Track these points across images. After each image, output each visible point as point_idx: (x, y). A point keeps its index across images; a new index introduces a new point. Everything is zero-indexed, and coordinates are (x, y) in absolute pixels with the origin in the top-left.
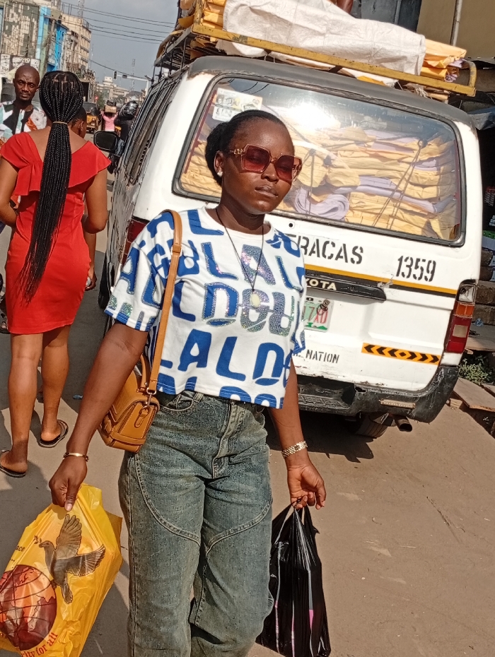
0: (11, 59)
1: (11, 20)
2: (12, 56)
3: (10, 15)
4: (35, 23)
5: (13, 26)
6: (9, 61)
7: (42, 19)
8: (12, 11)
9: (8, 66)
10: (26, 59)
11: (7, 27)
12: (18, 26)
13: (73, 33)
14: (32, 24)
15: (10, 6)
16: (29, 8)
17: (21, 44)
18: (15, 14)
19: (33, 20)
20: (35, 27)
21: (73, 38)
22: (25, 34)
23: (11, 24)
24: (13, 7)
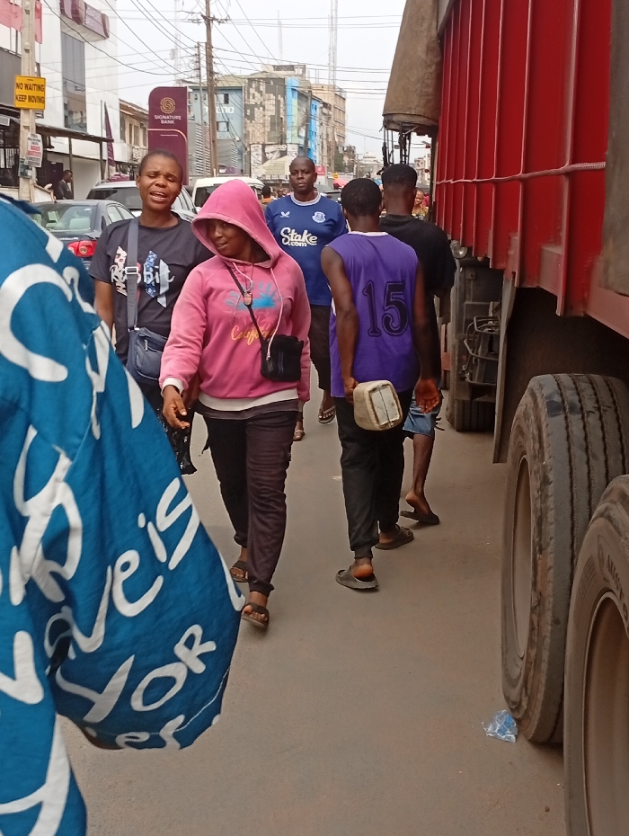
0: (263, 150)
1: (252, 102)
2: (264, 146)
3: (251, 97)
4: (282, 100)
5: (256, 109)
6: (260, 152)
7: (289, 93)
8: (252, 91)
9: (260, 158)
10: (280, 146)
11: (248, 111)
12: (261, 108)
13: (325, 105)
14: (278, 102)
15: (250, 86)
16: (272, 83)
17: (268, 129)
18: (257, 95)
19: (279, 97)
20: (282, 106)
21: (325, 110)
22: (271, 116)
23: (252, 107)
24: (254, 86)
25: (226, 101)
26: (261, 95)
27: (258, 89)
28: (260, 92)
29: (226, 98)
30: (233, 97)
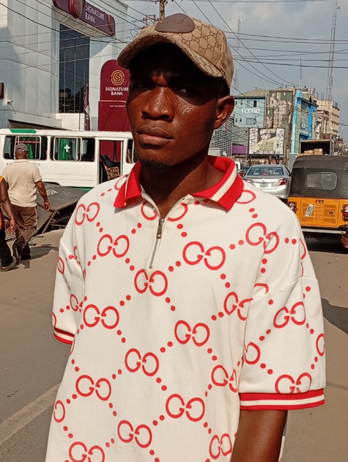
1: (272, 106)
3: (271, 102)
8: (272, 99)
9: (256, 138)
11: (269, 112)
12: (277, 110)
13: (325, 112)
14: (288, 106)
15: (271, 96)
16: (285, 94)
18: (275, 101)
19: (289, 103)
21: (325, 116)
23: (271, 109)
24: (273, 95)
25: (255, 105)
26: (277, 102)
27: (275, 98)
28: (277, 100)
29: (255, 102)
30: (260, 103)
